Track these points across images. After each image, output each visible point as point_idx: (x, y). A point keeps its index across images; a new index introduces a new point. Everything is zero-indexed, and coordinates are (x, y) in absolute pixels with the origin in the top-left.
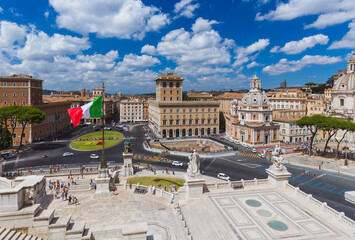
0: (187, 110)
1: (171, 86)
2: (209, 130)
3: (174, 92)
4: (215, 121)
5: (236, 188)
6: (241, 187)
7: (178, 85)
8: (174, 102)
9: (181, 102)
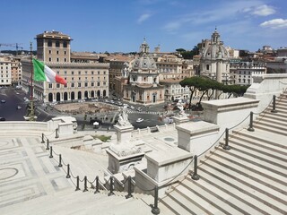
0: (76, 71)
1: (58, 45)
2: (99, 93)
3: (62, 53)
4: (105, 83)
5: (153, 131)
6: (157, 131)
7: (65, 46)
8: (62, 62)
9: (69, 63)
